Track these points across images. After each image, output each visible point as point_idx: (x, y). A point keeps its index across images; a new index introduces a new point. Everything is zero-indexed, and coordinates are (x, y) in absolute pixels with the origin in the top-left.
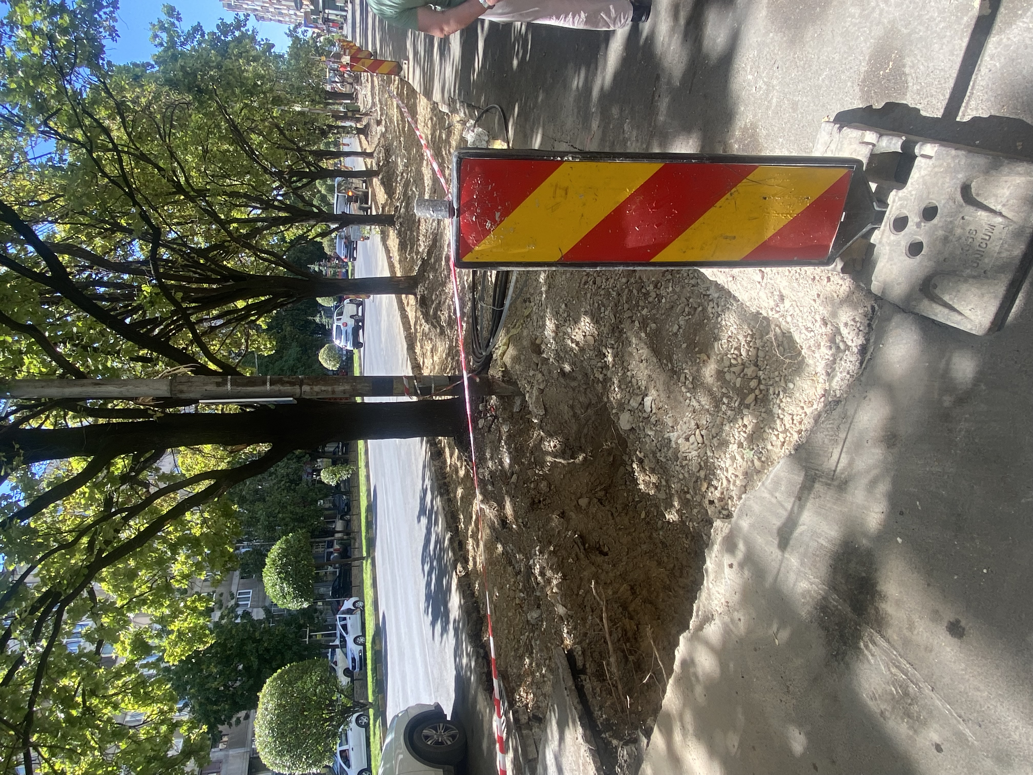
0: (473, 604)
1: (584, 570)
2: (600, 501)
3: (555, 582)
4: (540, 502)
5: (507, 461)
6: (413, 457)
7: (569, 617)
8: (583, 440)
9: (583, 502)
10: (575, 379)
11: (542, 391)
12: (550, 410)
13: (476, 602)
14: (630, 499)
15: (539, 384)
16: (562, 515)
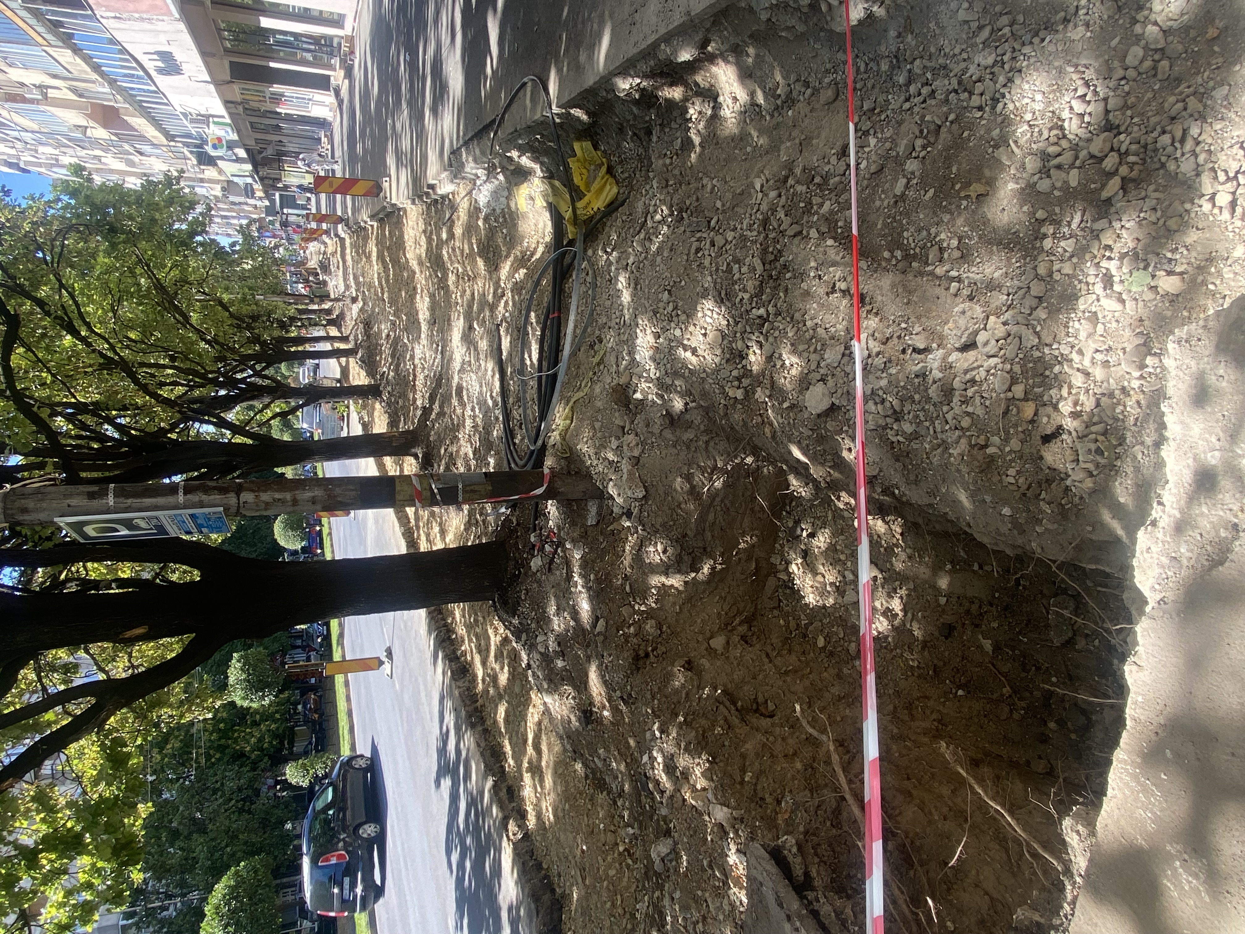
0: (541, 881)
1: (745, 742)
2: (744, 638)
3: (698, 771)
4: (647, 655)
5: (585, 606)
6: (423, 694)
7: (736, 822)
8: (708, 534)
9: (718, 642)
10: (689, 425)
11: (636, 461)
12: (652, 491)
13: (547, 877)
14: (793, 624)
15: (631, 449)
16: (689, 666)
